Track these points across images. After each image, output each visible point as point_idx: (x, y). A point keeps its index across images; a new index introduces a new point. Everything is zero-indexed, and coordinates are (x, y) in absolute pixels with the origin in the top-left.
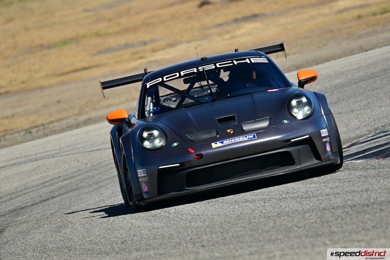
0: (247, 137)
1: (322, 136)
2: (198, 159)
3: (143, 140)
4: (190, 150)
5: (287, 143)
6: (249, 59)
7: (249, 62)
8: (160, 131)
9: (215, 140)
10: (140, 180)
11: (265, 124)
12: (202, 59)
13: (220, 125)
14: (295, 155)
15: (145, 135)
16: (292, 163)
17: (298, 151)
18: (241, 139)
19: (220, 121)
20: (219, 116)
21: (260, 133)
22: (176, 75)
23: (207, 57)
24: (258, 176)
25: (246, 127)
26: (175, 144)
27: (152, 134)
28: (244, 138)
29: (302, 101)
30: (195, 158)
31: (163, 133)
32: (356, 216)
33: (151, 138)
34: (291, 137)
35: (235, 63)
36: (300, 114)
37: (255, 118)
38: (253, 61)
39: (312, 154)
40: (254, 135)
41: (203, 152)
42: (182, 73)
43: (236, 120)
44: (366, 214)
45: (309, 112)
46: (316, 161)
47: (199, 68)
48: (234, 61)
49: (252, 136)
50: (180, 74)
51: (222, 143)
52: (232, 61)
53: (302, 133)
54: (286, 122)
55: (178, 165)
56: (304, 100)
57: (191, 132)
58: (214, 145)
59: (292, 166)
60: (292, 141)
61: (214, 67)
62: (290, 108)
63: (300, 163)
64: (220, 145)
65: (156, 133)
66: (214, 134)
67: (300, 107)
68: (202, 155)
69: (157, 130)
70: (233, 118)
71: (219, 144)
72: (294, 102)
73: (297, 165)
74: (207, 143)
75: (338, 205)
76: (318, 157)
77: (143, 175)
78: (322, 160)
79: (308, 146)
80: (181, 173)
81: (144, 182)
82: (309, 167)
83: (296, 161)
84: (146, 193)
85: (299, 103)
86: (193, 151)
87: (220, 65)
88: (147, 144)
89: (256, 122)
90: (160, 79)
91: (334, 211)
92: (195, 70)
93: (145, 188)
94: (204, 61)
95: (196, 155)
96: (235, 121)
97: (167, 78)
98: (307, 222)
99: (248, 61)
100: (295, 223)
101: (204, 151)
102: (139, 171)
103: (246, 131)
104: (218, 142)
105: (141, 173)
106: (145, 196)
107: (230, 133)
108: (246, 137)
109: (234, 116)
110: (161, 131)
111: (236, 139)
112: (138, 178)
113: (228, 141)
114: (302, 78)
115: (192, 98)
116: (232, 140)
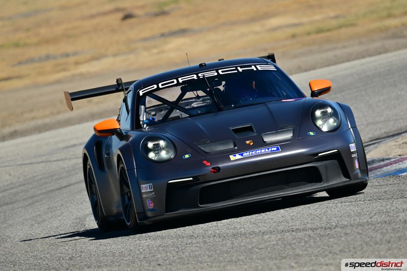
0: (270, 150)
1: (352, 151)
2: (214, 172)
3: (148, 150)
4: (205, 162)
5: (313, 157)
6: (255, 66)
7: (255, 69)
8: (167, 141)
9: (234, 152)
10: (144, 196)
11: (289, 136)
12: (201, 65)
13: (237, 136)
14: (323, 172)
15: (150, 145)
16: (319, 180)
17: (326, 167)
18: (263, 151)
19: (236, 131)
20: (233, 126)
21: (284, 145)
22: (173, 82)
23: (207, 63)
24: (282, 193)
25: (268, 139)
26: (187, 156)
27: (158, 144)
28: (267, 150)
29: (327, 111)
30: (211, 171)
31: (171, 144)
32: (321, 240)
33: (157, 148)
34: (319, 150)
35: (240, 70)
36: (325, 126)
37: (276, 128)
38: (259, 69)
39: (340, 171)
40: (278, 148)
41: (221, 166)
42: (180, 80)
43: (255, 131)
44: (330, 238)
45: (335, 124)
46: (345, 179)
47: (200, 75)
48: (239, 68)
49: (275, 149)
50: (178, 81)
51: (242, 155)
52: (236, 67)
53: (330, 147)
54: (311, 133)
55: (191, 179)
56: (329, 110)
57: (205, 143)
58: (232, 157)
59: (319, 184)
60: (319, 155)
61: (216, 74)
62: (314, 119)
63: (327, 181)
64: (240, 157)
65: (162, 143)
66: (232, 146)
67: (325, 118)
68: (219, 167)
69: (164, 140)
70: (250, 129)
71: (238, 157)
72: (318, 113)
73: (324, 183)
74: (225, 155)
75: (297, 227)
76: (346, 174)
77: (149, 190)
78: (351, 177)
79: (336, 161)
80: (195, 187)
81: (150, 198)
82: (337, 186)
83: (323, 177)
84: (151, 210)
85: (324, 114)
86: (209, 164)
87: (222, 72)
88: (152, 155)
89: (277, 133)
90: (155, 86)
91: (294, 233)
92: (195, 77)
93: (150, 205)
94: (203, 67)
95: (213, 168)
96: (253, 131)
97: (162, 85)
98: (267, 244)
99: (253, 67)
100: (254, 244)
101: (221, 164)
102: (143, 186)
103: (267, 143)
104: (237, 155)
105: (146, 188)
106: (149, 214)
107: (249, 144)
108: (268, 149)
109: (251, 126)
110: (169, 140)
111: (258, 152)
112: (141, 194)
113: (248, 153)
114: (315, 89)
115: (182, 109)
116: (253, 153)
